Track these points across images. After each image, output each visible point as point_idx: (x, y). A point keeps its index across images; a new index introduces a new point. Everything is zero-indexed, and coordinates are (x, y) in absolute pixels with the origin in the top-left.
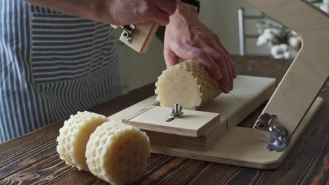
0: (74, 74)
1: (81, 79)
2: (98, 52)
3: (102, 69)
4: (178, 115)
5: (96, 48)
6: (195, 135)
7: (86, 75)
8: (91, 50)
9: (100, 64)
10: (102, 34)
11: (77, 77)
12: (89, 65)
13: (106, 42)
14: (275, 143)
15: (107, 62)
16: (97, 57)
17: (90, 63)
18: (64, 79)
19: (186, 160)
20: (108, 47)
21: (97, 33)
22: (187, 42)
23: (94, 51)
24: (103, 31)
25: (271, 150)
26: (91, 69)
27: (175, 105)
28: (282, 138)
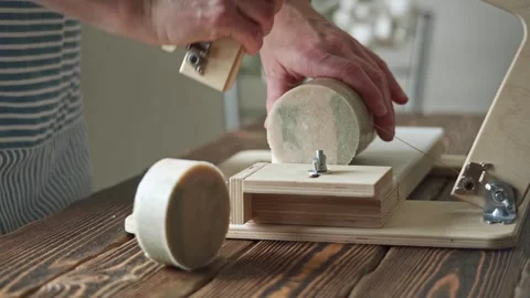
6: (370, 193)
14: (496, 214)
19: (348, 246)
27: (317, 152)
28: (510, 203)
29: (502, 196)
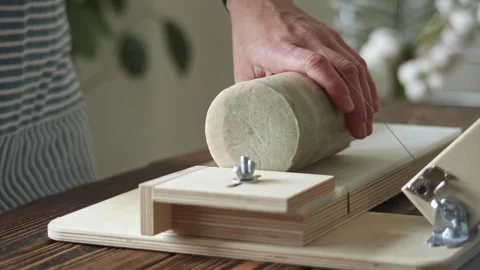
3: (42, 122)
4: (247, 178)
6: (282, 209)
9: (38, 108)
12: (17, 107)
14: (446, 234)
22: (285, 39)
25: (435, 245)
26: (22, 118)
27: (242, 158)
28: (459, 223)
29: (450, 214)
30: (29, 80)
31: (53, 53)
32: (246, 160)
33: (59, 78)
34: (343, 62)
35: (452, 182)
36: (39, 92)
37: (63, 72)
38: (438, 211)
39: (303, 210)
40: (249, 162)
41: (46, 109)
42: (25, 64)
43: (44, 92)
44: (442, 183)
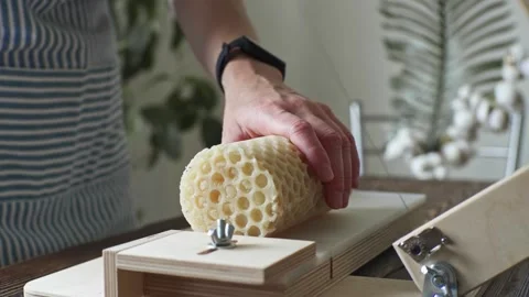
0: (37, 188)
1: (53, 198)
2: (87, 148)
3: (94, 183)
4: (224, 243)
5: (82, 140)
6: (259, 280)
7: (62, 191)
8: (72, 144)
9: (90, 172)
10: (95, 114)
11: (45, 195)
12: (68, 172)
13: (102, 130)
15: (103, 171)
16: (84, 157)
17: (70, 167)
18: (20, 197)
20: (106, 140)
21: (86, 111)
23: (78, 146)
24: (98, 109)
26: (73, 181)
27: (219, 221)
28: (449, 288)
29: (441, 281)
30: (80, 149)
31: (104, 126)
32: (223, 223)
33: (110, 146)
34: (327, 130)
35: (449, 247)
36: (90, 158)
37: (114, 141)
38: (427, 277)
39: (285, 279)
40: (227, 226)
41: (97, 172)
42: (79, 136)
43: (95, 158)
44: (438, 247)
